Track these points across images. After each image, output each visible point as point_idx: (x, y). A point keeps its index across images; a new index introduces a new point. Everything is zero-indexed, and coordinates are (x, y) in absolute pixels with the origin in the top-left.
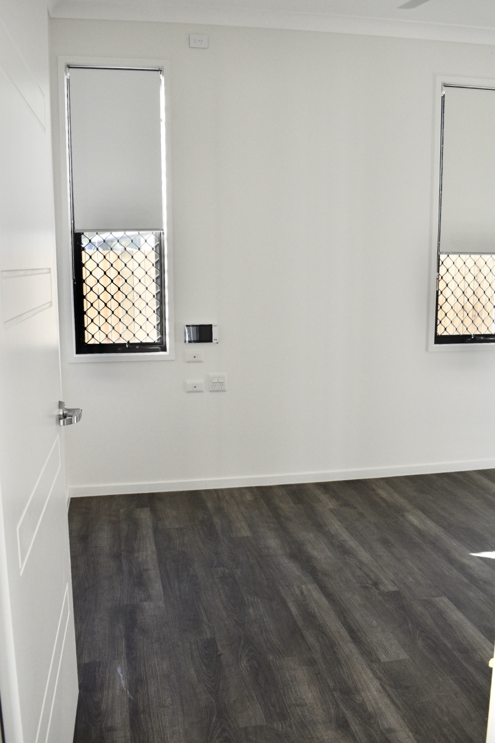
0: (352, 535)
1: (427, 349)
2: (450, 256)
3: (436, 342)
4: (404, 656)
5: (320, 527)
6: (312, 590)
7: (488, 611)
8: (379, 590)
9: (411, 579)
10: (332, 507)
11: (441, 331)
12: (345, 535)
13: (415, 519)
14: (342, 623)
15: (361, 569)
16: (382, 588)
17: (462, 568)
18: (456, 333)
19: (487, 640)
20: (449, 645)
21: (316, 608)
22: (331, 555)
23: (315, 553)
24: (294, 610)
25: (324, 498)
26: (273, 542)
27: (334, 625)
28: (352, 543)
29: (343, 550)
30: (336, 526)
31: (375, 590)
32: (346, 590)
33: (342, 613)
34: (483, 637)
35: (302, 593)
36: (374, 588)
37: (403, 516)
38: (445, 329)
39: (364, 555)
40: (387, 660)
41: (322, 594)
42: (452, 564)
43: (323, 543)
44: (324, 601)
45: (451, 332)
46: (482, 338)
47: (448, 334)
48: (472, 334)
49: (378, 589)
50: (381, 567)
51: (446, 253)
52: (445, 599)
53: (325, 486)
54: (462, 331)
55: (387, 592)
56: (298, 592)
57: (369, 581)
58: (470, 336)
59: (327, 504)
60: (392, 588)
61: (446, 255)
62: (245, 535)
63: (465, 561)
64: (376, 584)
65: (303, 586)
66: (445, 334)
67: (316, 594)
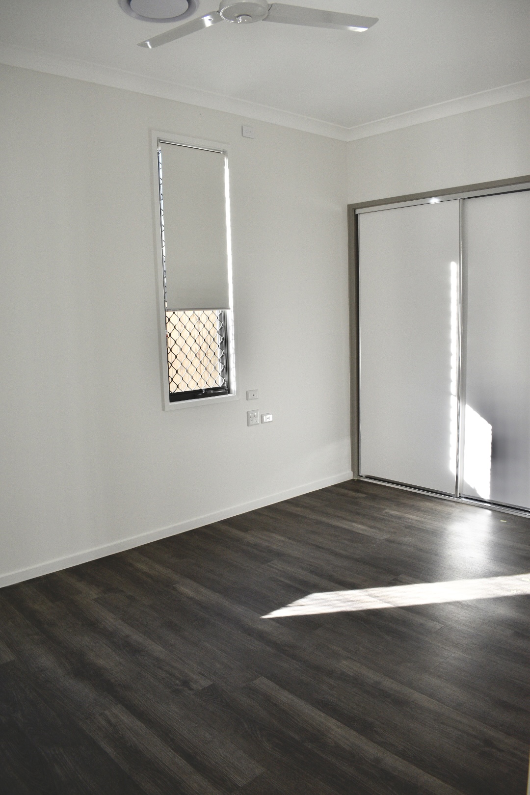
0: (132, 626)
1: (163, 409)
2: (176, 312)
3: (171, 401)
4: (259, 770)
5: (92, 625)
6: (119, 714)
7: (311, 681)
8: (193, 690)
9: (219, 666)
10: (96, 596)
11: (173, 389)
12: (126, 630)
13: (187, 589)
14: (172, 749)
15: (160, 668)
16: (194, 686)
17: (261, 636)
18: (188, 390)
19: (329, 718)
20: (297, 737)
21: (134, 739)
22: (121, 660)
23: (101, 662)
24: (109, 750)
25: (81, 586)
26: (46, 661)
27: (165, 755)
28: (137, 637)
29: (132, 650)
30: (110, 620)
31: (189, 692)
32: (157, 702)
33: (167, 735)
34: (323, 715)
35: (109, 722)
36: (186, 689)
37: (174, 589)
38: (178, 386)
39: (157, 649)
40: (245, 783)
41: (133, 716)
42: (249, 635)
43: (105, 646)
44: (139, 725)
45: (184, 389)
46: (212, 392)
47: (180, 391)
48: (202, 388)
49: (191, 689)
50: (181, 659)
51: (173, 311)
52: (265, 681)
53: (78, 572)
54: (193, 387)
55: (202, 690)
56: (103, 723)
57: (177, 682)
58: (201, 391)
59: (89, 594)
60: (205, 683)
61: (172, 312)
62: (8, 660)
63: (260, 627)
64: (186, 683)
65: (107, 712)
66: (178, 391)
67: (127, 719)
